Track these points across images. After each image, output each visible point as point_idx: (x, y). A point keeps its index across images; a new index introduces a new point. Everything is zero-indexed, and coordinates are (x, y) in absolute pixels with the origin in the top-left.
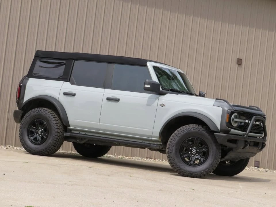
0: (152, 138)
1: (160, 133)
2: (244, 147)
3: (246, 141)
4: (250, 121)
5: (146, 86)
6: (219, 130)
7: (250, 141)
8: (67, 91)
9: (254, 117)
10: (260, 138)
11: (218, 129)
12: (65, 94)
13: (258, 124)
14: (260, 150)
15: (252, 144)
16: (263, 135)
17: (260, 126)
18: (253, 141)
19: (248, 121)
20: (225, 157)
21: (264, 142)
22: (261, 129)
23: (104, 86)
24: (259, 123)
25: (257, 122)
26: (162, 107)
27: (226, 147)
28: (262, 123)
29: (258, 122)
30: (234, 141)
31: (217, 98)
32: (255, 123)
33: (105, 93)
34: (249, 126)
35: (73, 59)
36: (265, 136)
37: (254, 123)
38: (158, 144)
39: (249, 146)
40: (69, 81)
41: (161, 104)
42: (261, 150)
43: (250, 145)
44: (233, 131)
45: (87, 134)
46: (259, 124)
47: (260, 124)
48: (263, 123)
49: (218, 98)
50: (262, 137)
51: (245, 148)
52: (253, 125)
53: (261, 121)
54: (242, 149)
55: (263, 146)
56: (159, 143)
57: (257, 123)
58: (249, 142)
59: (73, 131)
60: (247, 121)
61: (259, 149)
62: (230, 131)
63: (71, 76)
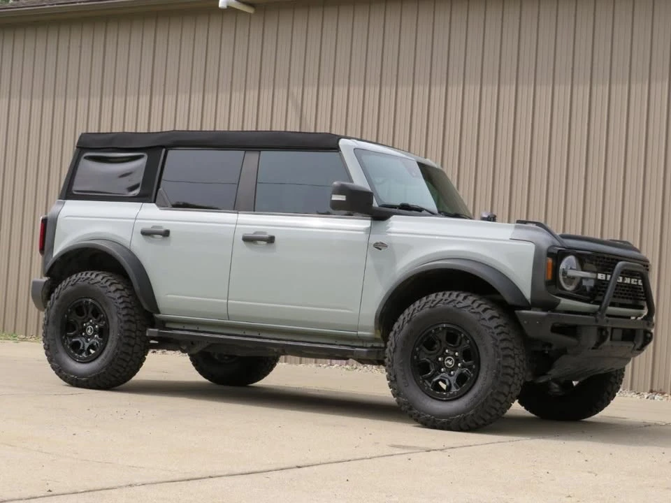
0: (359, 333)
1: (376, 317)
2: (598, 344)
3: (601, 329)
4: (609, 277)
5: (335, 198)
6: (530, 301)
7: (613, 329)
9: (620, 264)
10: (639, 318)
11: (526, 300)
12: (146, 233)
13: (630, 284)
14: (638, 350)
15: (618, 334)
16: (645, 312)
17: (637, 288)
18: (619, 326)
19: (604, 276)
20: (549, 373)
21: (648, 329)
22: (640, 296)
23: (236, 207)
24: (633, 280)
25: (627, 277)
26: (380, 249)
27: (550, 345)
28: (640, 281)
29: (631, 278)
30: (570, 330)
31: (519, 219)
32: (623, 279)
33: (239, 224)
34: (607, 288)
35: (163, 147)
36: (651, 311)
37: (621, 280)
38: (376, 347)
39: (611, 339)
40: (155, 202)
41: (377, 243)
42: (641, 349)
43: (614, 337)
44: (565, 302)
45: (201, 329)
46: (633, 282)
47: (636, 283)
48: (643, 282)
49: (522, 219)
50: (642, 317)
51: (600, 347)
52: (617, 285)
53: (638, 275)
54: (593, 348)
55: (647, 338)
56: (376, 345)
57: (628, 281)
58: (609, 330)
60: (600, 276)
61: (638, 346)
62: (558, 303)
63: (158, 187)
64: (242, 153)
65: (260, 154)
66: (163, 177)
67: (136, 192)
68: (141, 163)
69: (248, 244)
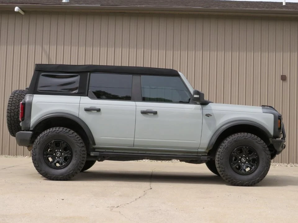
0: (199, 150)
1: (209, 143)
6: (272, 136)
8: (88, 106)
12: (87, 110)
33: (138, 106)
35: (88, 72)
40: (87, 96)
41: (207, 114)
45: (115, 151)
56: (204, 154)
59: (96, 150)
63: (88, 90)
64: (131, 76)
65: (140, 76)
66: (90, 85)
67: (76, 91)
68: (77, 79)
69: (144, 115)
